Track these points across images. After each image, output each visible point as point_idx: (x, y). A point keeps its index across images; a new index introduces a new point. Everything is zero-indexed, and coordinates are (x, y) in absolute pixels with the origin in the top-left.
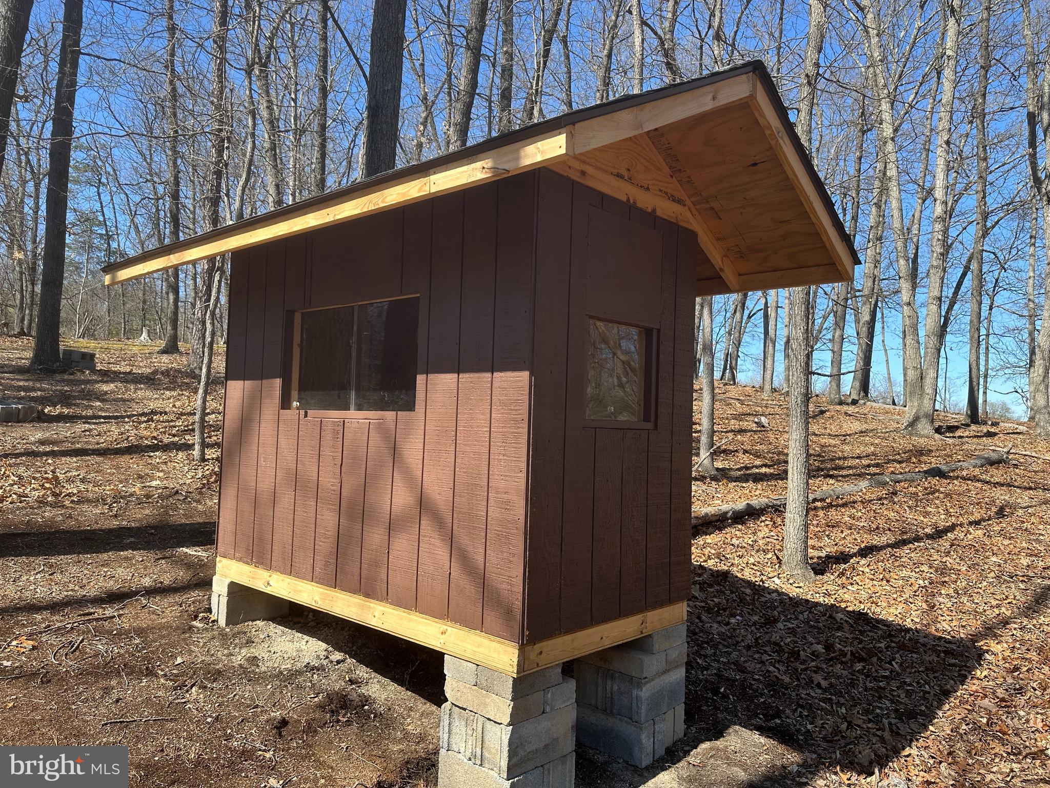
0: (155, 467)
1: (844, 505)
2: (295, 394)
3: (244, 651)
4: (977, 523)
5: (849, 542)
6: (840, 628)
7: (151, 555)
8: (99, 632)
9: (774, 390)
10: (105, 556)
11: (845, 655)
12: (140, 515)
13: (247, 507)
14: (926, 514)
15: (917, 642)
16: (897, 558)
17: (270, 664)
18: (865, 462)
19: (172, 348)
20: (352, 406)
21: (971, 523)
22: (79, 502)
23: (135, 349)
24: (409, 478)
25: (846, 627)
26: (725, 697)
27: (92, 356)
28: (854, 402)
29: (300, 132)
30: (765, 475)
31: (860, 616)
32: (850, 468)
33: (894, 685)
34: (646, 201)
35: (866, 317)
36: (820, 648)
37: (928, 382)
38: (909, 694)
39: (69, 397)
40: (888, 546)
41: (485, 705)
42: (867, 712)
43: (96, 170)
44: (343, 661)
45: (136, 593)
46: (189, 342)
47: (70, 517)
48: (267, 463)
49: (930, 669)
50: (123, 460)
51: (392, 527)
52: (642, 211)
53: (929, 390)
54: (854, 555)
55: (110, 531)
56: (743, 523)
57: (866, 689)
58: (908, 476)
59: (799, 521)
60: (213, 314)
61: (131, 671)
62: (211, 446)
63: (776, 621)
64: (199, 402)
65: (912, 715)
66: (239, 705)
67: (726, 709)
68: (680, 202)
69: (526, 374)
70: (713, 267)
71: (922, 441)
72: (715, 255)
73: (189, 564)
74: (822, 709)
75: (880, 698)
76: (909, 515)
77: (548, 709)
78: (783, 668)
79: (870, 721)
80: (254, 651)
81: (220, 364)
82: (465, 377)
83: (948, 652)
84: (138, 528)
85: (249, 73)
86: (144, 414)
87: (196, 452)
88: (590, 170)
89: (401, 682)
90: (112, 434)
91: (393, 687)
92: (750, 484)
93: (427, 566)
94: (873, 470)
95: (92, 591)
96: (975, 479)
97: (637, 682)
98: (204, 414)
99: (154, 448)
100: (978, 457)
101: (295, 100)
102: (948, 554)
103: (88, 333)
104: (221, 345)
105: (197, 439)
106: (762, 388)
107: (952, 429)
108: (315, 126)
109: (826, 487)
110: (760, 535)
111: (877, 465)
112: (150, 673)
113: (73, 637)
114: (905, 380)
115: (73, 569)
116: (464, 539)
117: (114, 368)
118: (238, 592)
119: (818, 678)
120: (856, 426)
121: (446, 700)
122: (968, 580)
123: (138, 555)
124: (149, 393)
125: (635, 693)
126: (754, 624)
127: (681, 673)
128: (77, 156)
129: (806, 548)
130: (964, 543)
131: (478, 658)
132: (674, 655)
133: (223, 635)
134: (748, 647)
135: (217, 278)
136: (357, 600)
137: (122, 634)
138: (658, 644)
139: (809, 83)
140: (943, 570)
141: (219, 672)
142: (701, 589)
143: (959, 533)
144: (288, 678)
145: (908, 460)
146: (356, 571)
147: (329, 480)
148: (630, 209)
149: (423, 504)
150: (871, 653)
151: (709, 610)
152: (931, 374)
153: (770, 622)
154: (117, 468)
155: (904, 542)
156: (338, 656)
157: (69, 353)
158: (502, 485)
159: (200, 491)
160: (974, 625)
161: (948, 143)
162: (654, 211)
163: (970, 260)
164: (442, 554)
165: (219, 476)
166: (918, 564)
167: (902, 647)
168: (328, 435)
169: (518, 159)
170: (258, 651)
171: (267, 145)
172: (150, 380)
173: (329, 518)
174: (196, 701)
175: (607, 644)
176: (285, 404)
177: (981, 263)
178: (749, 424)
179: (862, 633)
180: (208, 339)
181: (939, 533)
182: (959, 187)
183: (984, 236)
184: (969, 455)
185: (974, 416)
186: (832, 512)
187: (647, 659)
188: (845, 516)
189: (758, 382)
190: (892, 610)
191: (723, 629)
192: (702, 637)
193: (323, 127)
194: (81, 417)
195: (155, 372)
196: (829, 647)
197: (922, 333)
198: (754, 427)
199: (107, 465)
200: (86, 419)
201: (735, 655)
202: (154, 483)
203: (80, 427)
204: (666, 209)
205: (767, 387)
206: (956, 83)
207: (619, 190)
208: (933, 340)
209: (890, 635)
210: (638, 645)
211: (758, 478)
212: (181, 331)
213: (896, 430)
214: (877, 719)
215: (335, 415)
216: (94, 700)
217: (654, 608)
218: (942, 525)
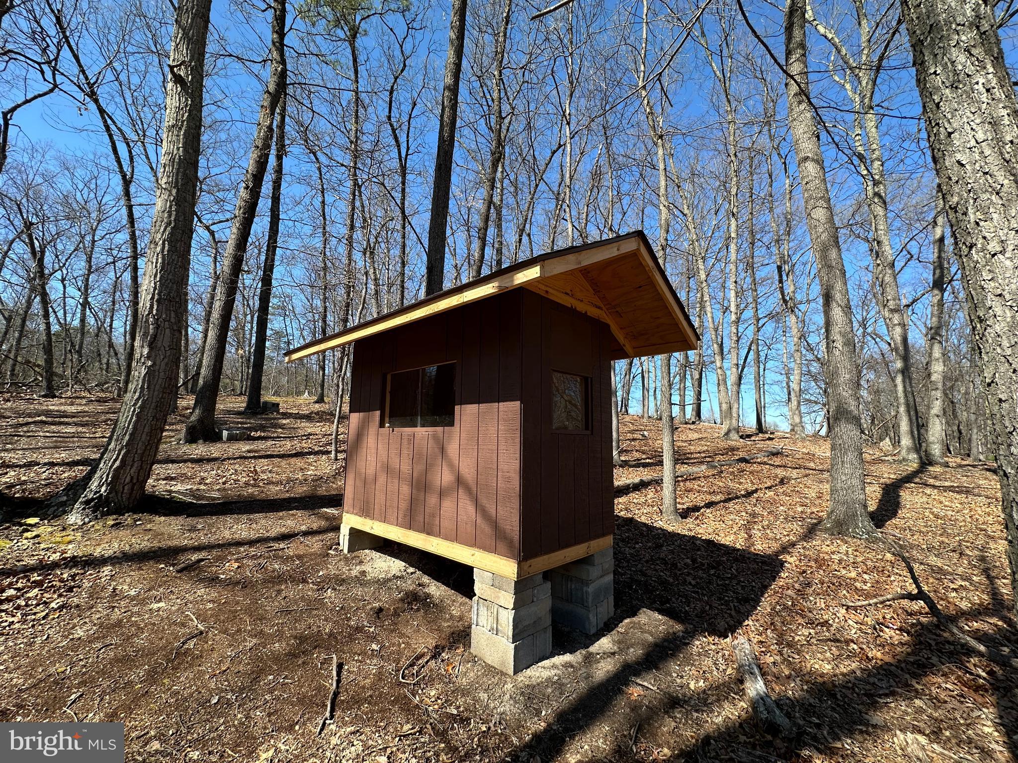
0: (310, 464)
1: (694, 479)
2: (387, 419)
3: (358, 568)
4: (770, 488)
5: (699, 499)
6: (699, 550)
7: (307, 513)
8: (276, 557)
9: (650, 417)
10: (281, 514)
11: (703, 565)
12: (301, 490)
13: (359, 484)
14: (740, 483)
15: (744, 557)
16: (727, 509)
17: (372, 575)
18: (703, 455)
19: (321, 400)
20: (419, 425)
21: (766, 488)
22: (268, 484)
23: (301, 401)
24: (451, 465)
25: (703, 549)
26: (636, 591)
27: (278, 405)
28: (693, 423)
29: (390, 286)
30: (649, 463)
31: (710, 542)
32: (695, 458)
33: (734, 582)
34: (581, 307)
35: (697, 376)
36: (688, 561)
37: (734, 410)
38: (743, 588)
39: (265, 427)
40: (721, 501)
41: (498, 597)
42: (720, 599)
43: (284, 308)
44: (415, 573)
45: (297, 535)
46: (330, 397)
47: (262, 492)
48: (371, 458)
49: (754, 573)
50: (293, 460)
51: (442, 494)
52: (580, 313)
53: (735, 415)
54: (703, 507)
55: (284, 499)
56: (639, 490)
57: (718, 585)
58: (728, 462)
59: (671, 488)
60: (343, 379)
61: (293, 580)
62: (341, 452)
63: (662, 546)
64: (335, 427)
65: (746, 600)
66: (355, 600)
67: (637, 599)
68: (599, 308)
69: (517, 404)
70: (619, 344)
71: (733, 443)
72: (620, 337)
73: (327, 518)
74: (693, 598)
75: (727, 590)
76: (731, 484)
77: (535, 599)
78: (668, 574)
79: (722, 604)
80: (363, 568)
81: (346, 408)
82: (483, 406)
83: (764, 563)
84: (300, 498)
85: (365, 254)
86: (305, 435)
87: (333, 455)
88: (550, 290)
89: (447, 585)
90: (287, 446)
91: (443, 587)
92: (641, 469)
93: (462, 517)
94: (708, 459)
95: (273, 533)
96: (765, 463)
97: (587, 583)
98: (337, 435)
99: (310, 453)
100: (765, 451)
101: (388, 269)
102: (755, 505)
103: (276, 394)
104: (347, 398)
105: (333, 448)
106: (643, 417)
107: (749, 436)
108: (398, 282)
109: (683, 469)
110: (649, 497)
111: (710, 457)
112: (304, 581)
113: (261, 561)
114: (721, 410)
115: (263, 522)
116: (484, 501)
117: (289, 411)
118: (355, 533)
119: (689, 579)
120: (696, 436)
121: (475, 595)
122: (769, 521)
123: (299, 513)
124: (308, 424)
125: (585, 589)
126: (650, 548)
127: (610, 577)
128: (273, 301)
129: (676, 503)
130: (764, 499)
131: (494, 570)
132: (606, 566)
133: (346, 558)
134: (647, 562)
135: (346, 360)
136: (423, 536)
137: (289, 558)
138: (597, 560)
139: (663, 249)
140: (754, 515)
141: (343, 580)
142: (618, 529)
143: (760, 494)
144: (383, 583)
145: (727, 453)
146: (422, 520)
147: (406, 468)
148: (572, 311)
149: (459, 481)
150: (719, 563)
151: (623, 540)
152: (736, 406)
153: (659, 546)
154: (289, 464)
155: (730, 500)
156: (411, 570)
157: (266, 403)
158: (506, 468)
159: (334, 477)
160: (775, 546)
161: (736, 282)
162: (586, 312)
163: (751, 345)
164: (471, 509)
165: (345, 468)
166: (739, 512)
167: (736, 560)
168: (405, 442)
169: (513, 281)
170: (366, 567)
171: (373, 292)
172: (308, 417)
173: (406, 489)
174: (330, 597)
175: (568, 560)
176: (382, 425)
177: (758, 345)
178: (637, 436)
179: (712, 552)
180: (340, 393)
181: (749, 494)
182: (742, 306)
183: (758, 331)
184: (760, 450)
185: (760, 428)
186: (688, 483)
187: (591, 569)
188: (695, 485)
189: (640, 413)
190: (728, 538)
191: (632, 551)
192: (620, 556)
193: (403, 282)
194: (271, 438)
195: (312, 413)
196: (694, 561)
197: (729, 383)
198: (640, 437)
199: (284, 463)
200: (273, 438)
201: (640, 566)
202: (309, 473)
203: (270, 443)
204: (593, 312)
205: (646, 415)
206: (738, 251)
207: (567, 301)
208: (735, 388)
209: (728, 553)
210: (586, 561)
211: (645, 465)
212: (326, 391)
213: (718, 437)
214: (727, 603)
215: (408, 430)
216: (271, 597)
217: (595, 539)
218: (750, 489)
